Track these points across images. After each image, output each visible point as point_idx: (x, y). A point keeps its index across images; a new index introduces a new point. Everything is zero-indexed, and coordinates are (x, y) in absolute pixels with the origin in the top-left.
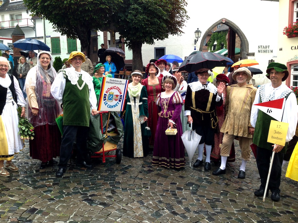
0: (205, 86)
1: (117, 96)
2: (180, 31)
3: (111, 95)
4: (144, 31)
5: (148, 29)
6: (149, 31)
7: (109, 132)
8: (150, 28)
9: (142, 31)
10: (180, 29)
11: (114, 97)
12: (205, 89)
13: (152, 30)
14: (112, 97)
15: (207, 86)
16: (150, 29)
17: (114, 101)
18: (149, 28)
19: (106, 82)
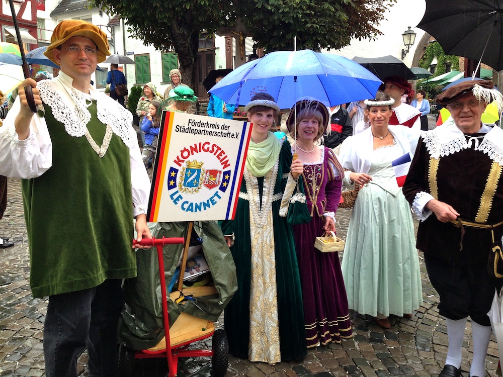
0: (473, 141)
1: (213, 173)
2: (374, 30)
3: (193, 171)
4: (302, 30)
5: (309, 25)
6: (311, 30)
7: (188, 283)
8: (314, 23)
9: (298, 30)
10: (375, 26)
11: (204, 177)
12: (476, 149)
13: (318, 26)
14: (197, 178)
15: (481, 140)
16: (315, 25)
17: (204, 189)
18: (311, 23)
19: (174, 128)
